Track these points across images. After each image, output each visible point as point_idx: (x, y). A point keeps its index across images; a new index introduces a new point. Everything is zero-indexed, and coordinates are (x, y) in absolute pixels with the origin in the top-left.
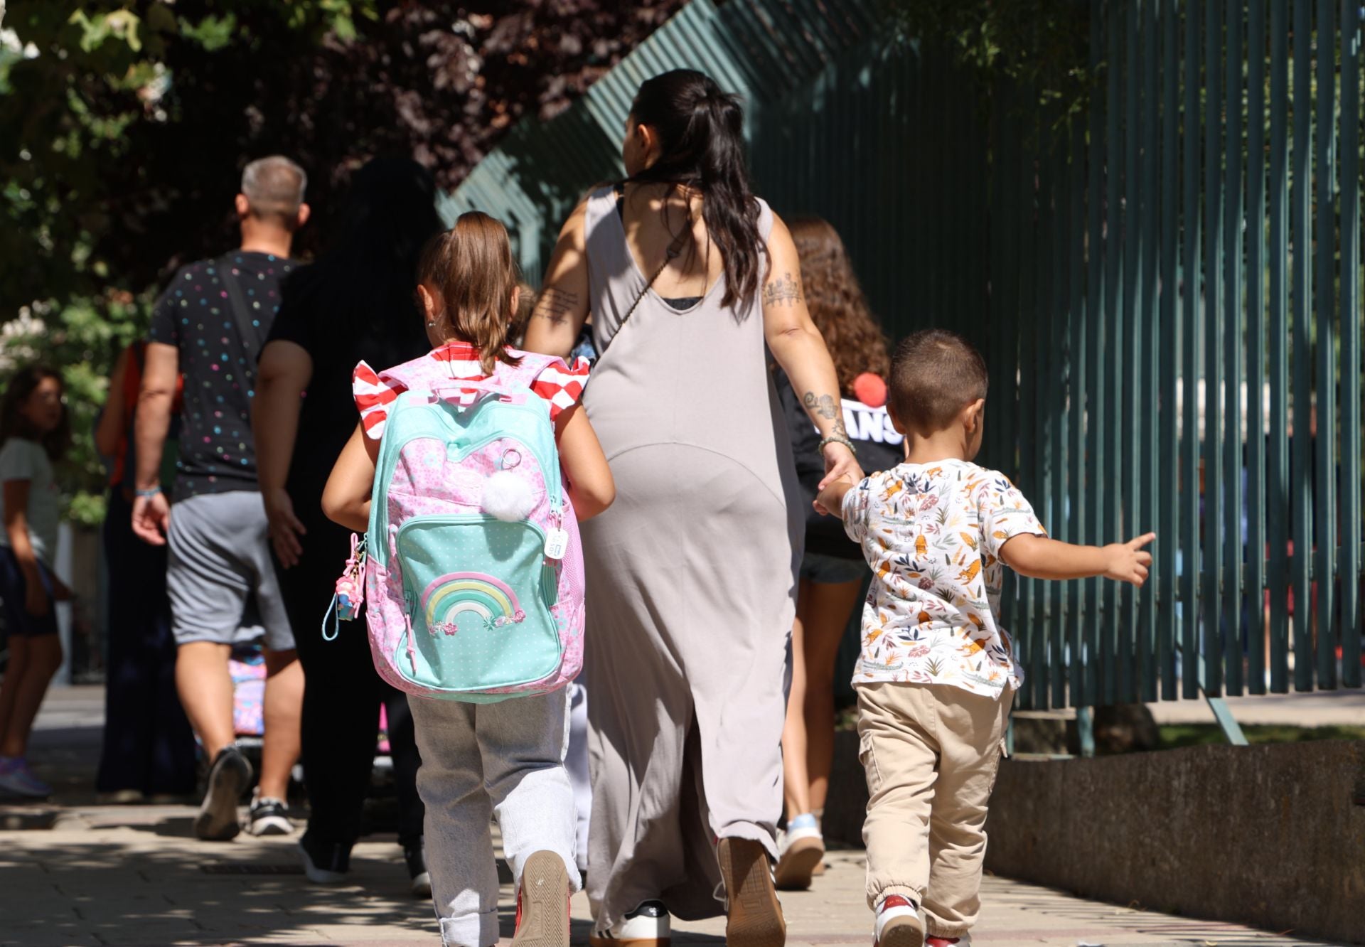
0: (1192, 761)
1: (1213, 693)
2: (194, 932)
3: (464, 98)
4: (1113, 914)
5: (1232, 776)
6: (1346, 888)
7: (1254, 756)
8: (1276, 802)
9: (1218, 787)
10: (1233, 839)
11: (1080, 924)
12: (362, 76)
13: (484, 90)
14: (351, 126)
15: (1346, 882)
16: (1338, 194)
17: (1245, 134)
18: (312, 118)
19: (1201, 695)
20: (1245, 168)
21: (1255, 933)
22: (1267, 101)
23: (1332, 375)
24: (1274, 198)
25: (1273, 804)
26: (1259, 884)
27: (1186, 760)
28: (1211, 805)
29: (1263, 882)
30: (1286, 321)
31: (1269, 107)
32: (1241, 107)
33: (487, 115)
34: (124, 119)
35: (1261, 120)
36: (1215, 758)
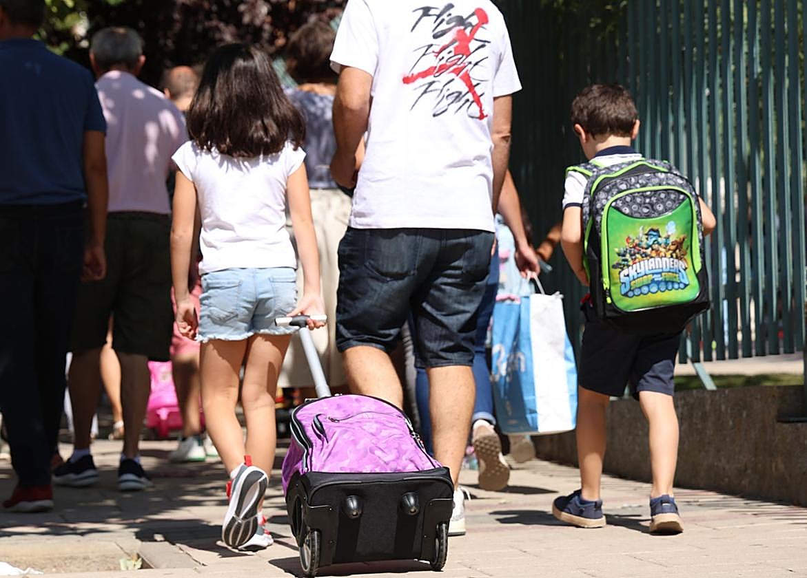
0: (685, 399)
1: (696, 360)
2: (118, 513)
3: (260, 30)
4: (641, 487)
5: (708, 407)
6: (774, 469)
7: (720, 396)
8: (733, 421)
9: (700, 414)
10: (709, 443)
11: (623, 494)
12: (201, 16)
13: (272, 24)
14: (195, 47)
15: (773, 466)
16: (761, 73)
17: (706, 40)
18: (174, 42)
19: (689, 361)
20: (708, 59)
21: (722, 496)
22: (719, 21)
23: (759, 173)
24: (724, 76)
25: (731, 423)
26: (724, 469)
27: (681, 399)
28: (696, 424)
29: (727, 467)
30: (732, 142)
31: (721, 23)
32: (704, 24)
33: (273, 38)
34: (65, 46)
35: (716, 32)
36: (697, 397)
